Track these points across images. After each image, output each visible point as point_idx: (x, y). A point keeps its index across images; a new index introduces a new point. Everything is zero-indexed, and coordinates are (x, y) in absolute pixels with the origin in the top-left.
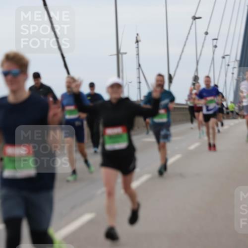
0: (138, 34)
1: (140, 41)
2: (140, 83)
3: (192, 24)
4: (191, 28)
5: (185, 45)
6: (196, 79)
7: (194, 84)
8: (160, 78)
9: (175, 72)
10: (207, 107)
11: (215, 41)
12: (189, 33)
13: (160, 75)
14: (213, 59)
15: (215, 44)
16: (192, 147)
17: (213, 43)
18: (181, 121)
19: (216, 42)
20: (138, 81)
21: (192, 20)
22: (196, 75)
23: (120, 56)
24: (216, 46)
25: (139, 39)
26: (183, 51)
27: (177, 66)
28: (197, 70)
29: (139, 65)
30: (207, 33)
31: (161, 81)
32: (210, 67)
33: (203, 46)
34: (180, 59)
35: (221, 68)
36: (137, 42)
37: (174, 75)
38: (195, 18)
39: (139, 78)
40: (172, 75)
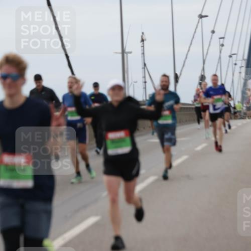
0: (143, 33)
1: (145, 40)
2: (145, 82)
3: (199, 22)
4: (197, 27)
5: (191, 44)
6: (203, 78)
7: (200, 84)
8: (165, 79)
9: (181, 71)
10: (214, 106)
11: (222, 39)
12: (195, 32)
13: (165, 76)
14: (220, 58)
15: (221, 43)
16: (199, 148)
17: (220, 42)
18: (188, 122)
19: (223, 41)
20: (144, 81)
21: (198, 18)
22: (203, 74)
23: (125, 55)
24: (223, 45)
25: (144, 39)
26: (189, 50)
27: (184, 66)
28: (203, 69)
29: (145, 65)
30: (213, 32)
31: (166, 82)
32: (217, 66)
33: (209, 45)
34: (186, 58)
35: (228, 67)
36: (143, 40)
37: (181, 74)
38: (201, 17)
39: (145, 77)
40: (178, 74)
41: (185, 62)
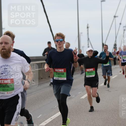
0: (88, 24)
1: (89, 27)
3: (114, 19)
4: (113, 21)
5: (110, 29)
6: (115, 45)
10: (123, 60)
12: (112, 24)
20: (88, 46)
22: (115, 43)
27: (107, 39)
28: (116, 41)
29: (89, 39)
30: (120, 24)
36: (88, 28)
38: (115, 17)
41: (107, 38)
